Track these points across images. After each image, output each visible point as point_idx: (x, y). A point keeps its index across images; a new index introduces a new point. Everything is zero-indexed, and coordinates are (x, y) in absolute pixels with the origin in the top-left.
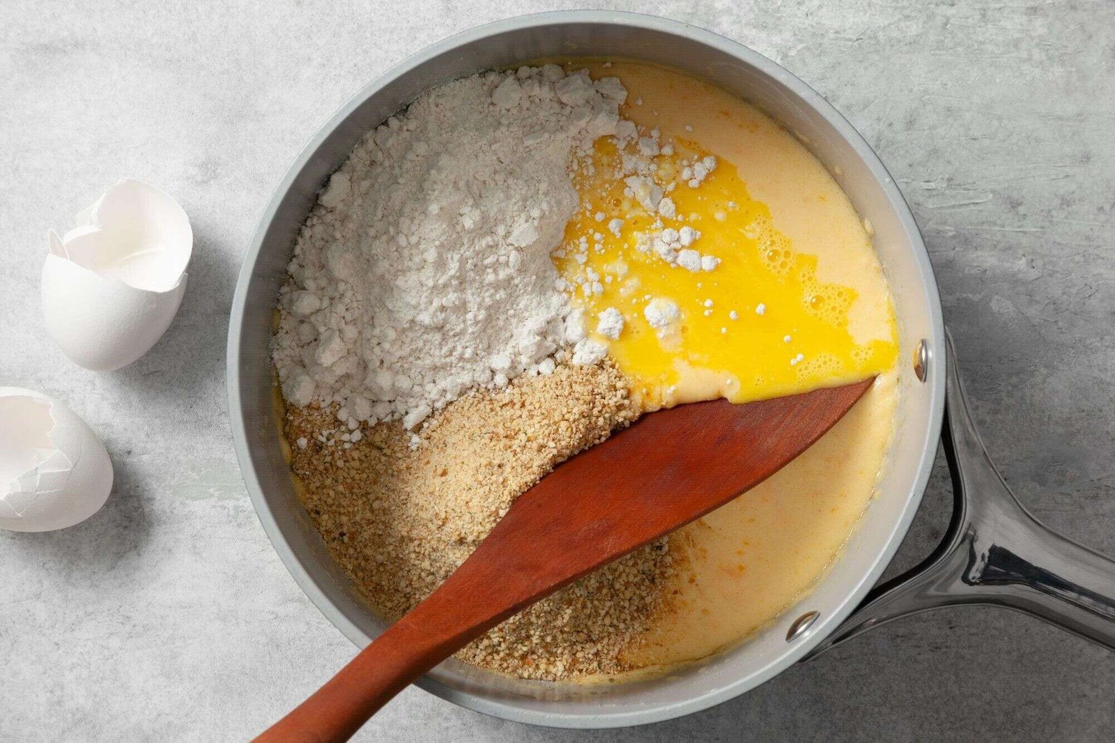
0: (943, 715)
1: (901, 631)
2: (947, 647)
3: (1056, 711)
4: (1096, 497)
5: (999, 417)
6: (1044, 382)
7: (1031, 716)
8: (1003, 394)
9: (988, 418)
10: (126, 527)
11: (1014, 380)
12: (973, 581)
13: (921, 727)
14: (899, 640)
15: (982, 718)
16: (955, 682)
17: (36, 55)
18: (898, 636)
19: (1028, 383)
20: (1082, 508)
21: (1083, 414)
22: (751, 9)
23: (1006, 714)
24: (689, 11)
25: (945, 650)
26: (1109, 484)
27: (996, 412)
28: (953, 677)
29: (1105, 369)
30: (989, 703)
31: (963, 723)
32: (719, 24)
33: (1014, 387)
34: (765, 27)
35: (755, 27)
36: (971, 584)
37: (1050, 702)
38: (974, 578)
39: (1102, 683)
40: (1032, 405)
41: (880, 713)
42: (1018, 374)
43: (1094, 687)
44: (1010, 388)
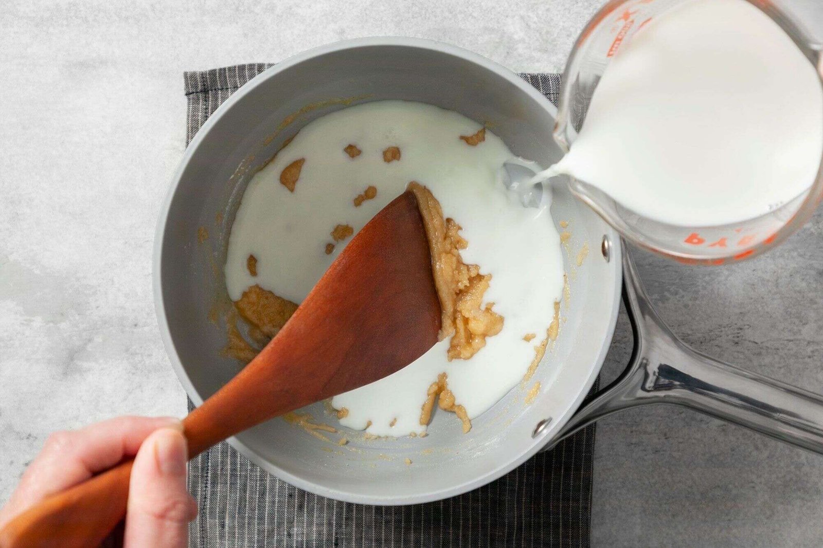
0: (661, 494)
1: (634, 441)
2: (664, 451)
3: (734, 492)
4: (760, 354)
5: (697, 302)
6: (726, 280)
7: (718, 495)
8: (700, 288)
9: (690, 303)
10: (133, 374)
11: (707, 278)
12: (650, 389)
13: (647, 502)
14: (633, 446)
15: (686, 497)
16: (668, 473)
17: (76, 68)
18: (632, 444)
19: (716, 280)
20: (751, 361)
21: (752, 300)
22: (537, 40)
23: (702, 494)
24: (497, 40)
25: (662, 453)
26: (768, 345)
27: (696, 299)
28: (668, 471)
29: (766, 271)
30: (691, 487)
31: (674, 500)
32: (516, 49)
33: (707, 283)
34: (546, 51)
35: (540, 51)
36: (649, 391)
37: (731, 486)
38: (650, 387)
39: (764, 474)
40: (718, 294)
41: (620, 493)
42: (709, 275)
43: (759, 477)
44: (704, 284)
